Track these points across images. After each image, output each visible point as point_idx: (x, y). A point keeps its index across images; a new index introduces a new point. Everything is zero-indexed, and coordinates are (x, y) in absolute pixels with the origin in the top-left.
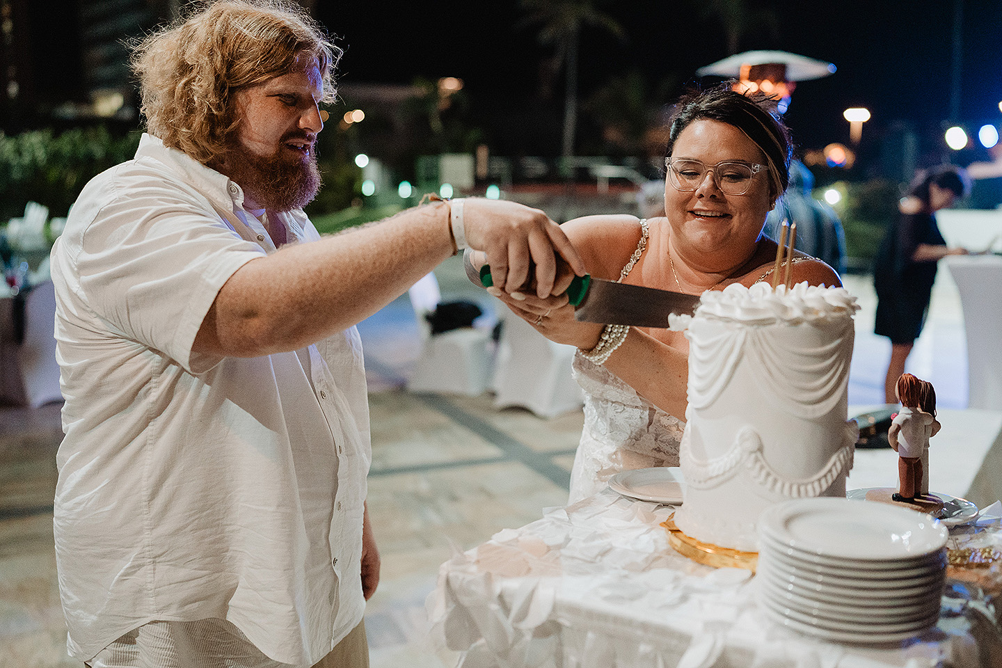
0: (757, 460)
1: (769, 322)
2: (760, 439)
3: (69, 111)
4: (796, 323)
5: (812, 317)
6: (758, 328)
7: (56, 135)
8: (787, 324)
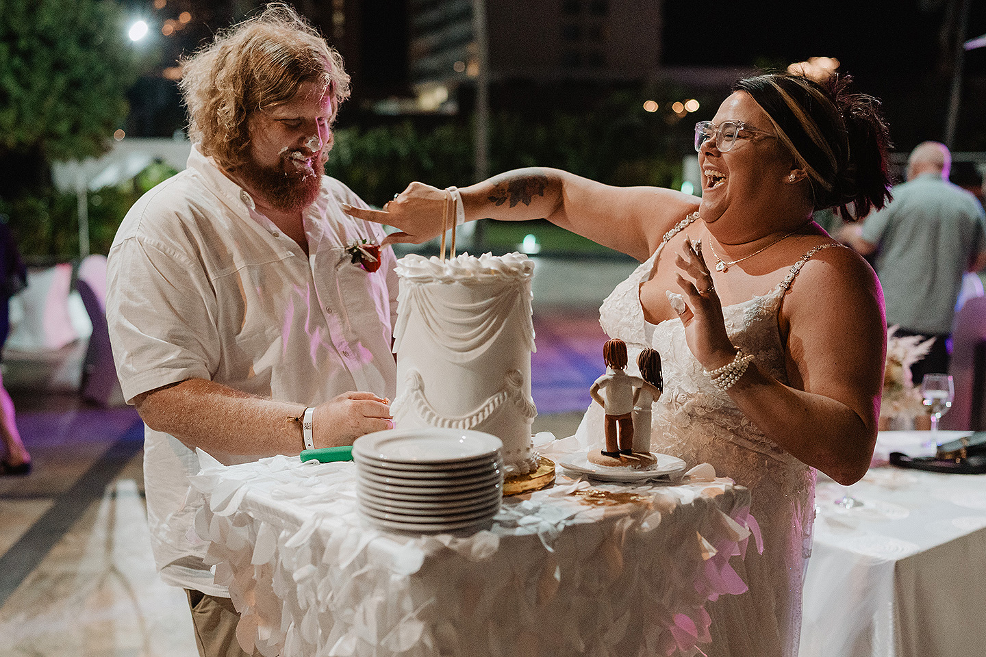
0: (417, 397)
1: (429, 279)
2: (420, 378)
3: (391, 107)
4: (449, 281)
5: (460, 277)
6: (420, 285)
7: (362, 133)
8: (441, 282)
